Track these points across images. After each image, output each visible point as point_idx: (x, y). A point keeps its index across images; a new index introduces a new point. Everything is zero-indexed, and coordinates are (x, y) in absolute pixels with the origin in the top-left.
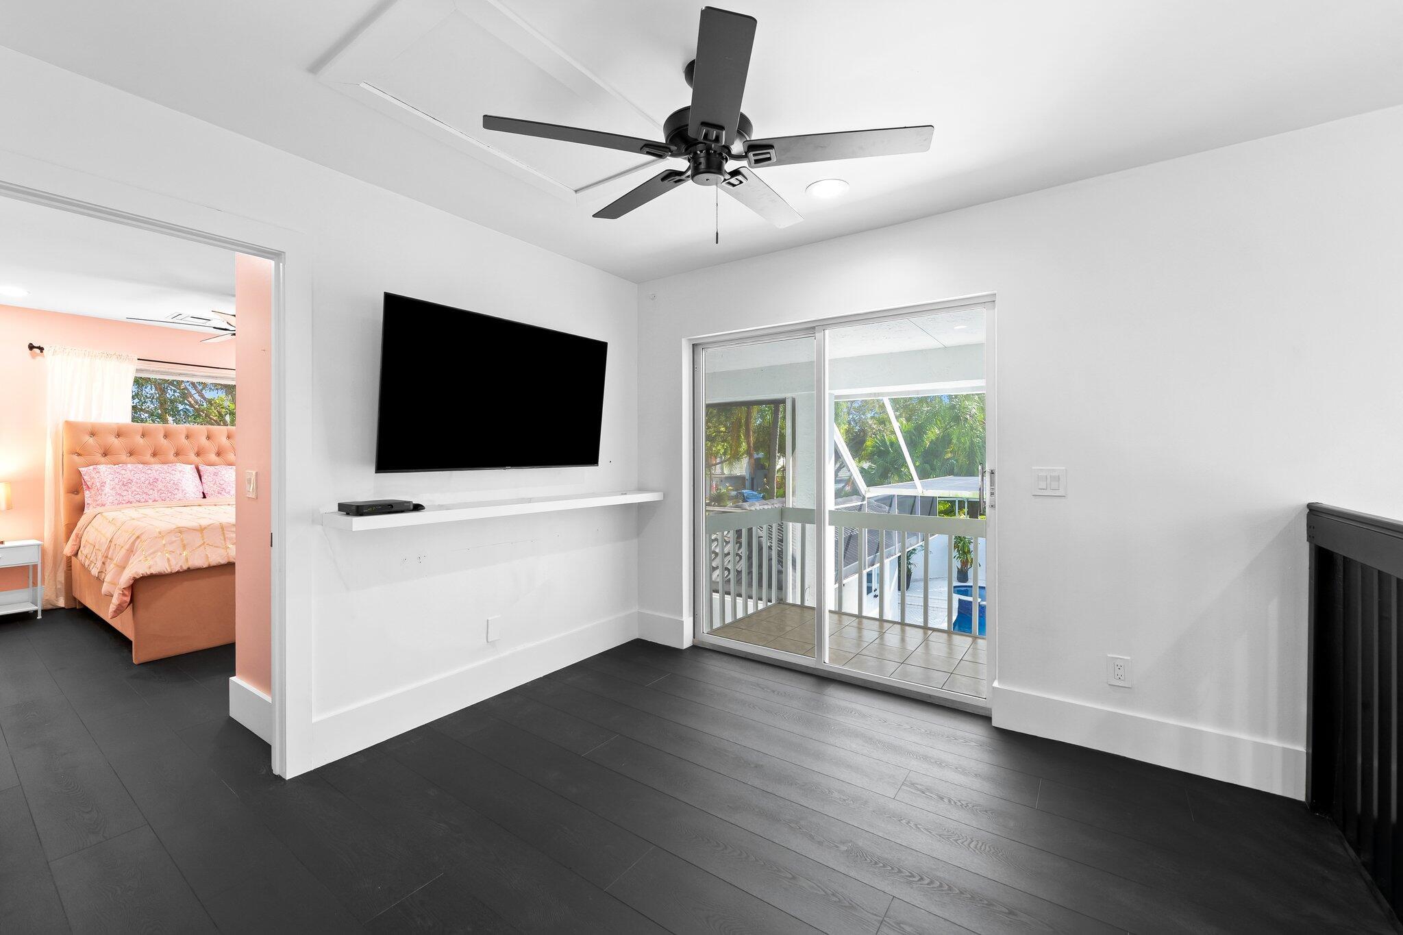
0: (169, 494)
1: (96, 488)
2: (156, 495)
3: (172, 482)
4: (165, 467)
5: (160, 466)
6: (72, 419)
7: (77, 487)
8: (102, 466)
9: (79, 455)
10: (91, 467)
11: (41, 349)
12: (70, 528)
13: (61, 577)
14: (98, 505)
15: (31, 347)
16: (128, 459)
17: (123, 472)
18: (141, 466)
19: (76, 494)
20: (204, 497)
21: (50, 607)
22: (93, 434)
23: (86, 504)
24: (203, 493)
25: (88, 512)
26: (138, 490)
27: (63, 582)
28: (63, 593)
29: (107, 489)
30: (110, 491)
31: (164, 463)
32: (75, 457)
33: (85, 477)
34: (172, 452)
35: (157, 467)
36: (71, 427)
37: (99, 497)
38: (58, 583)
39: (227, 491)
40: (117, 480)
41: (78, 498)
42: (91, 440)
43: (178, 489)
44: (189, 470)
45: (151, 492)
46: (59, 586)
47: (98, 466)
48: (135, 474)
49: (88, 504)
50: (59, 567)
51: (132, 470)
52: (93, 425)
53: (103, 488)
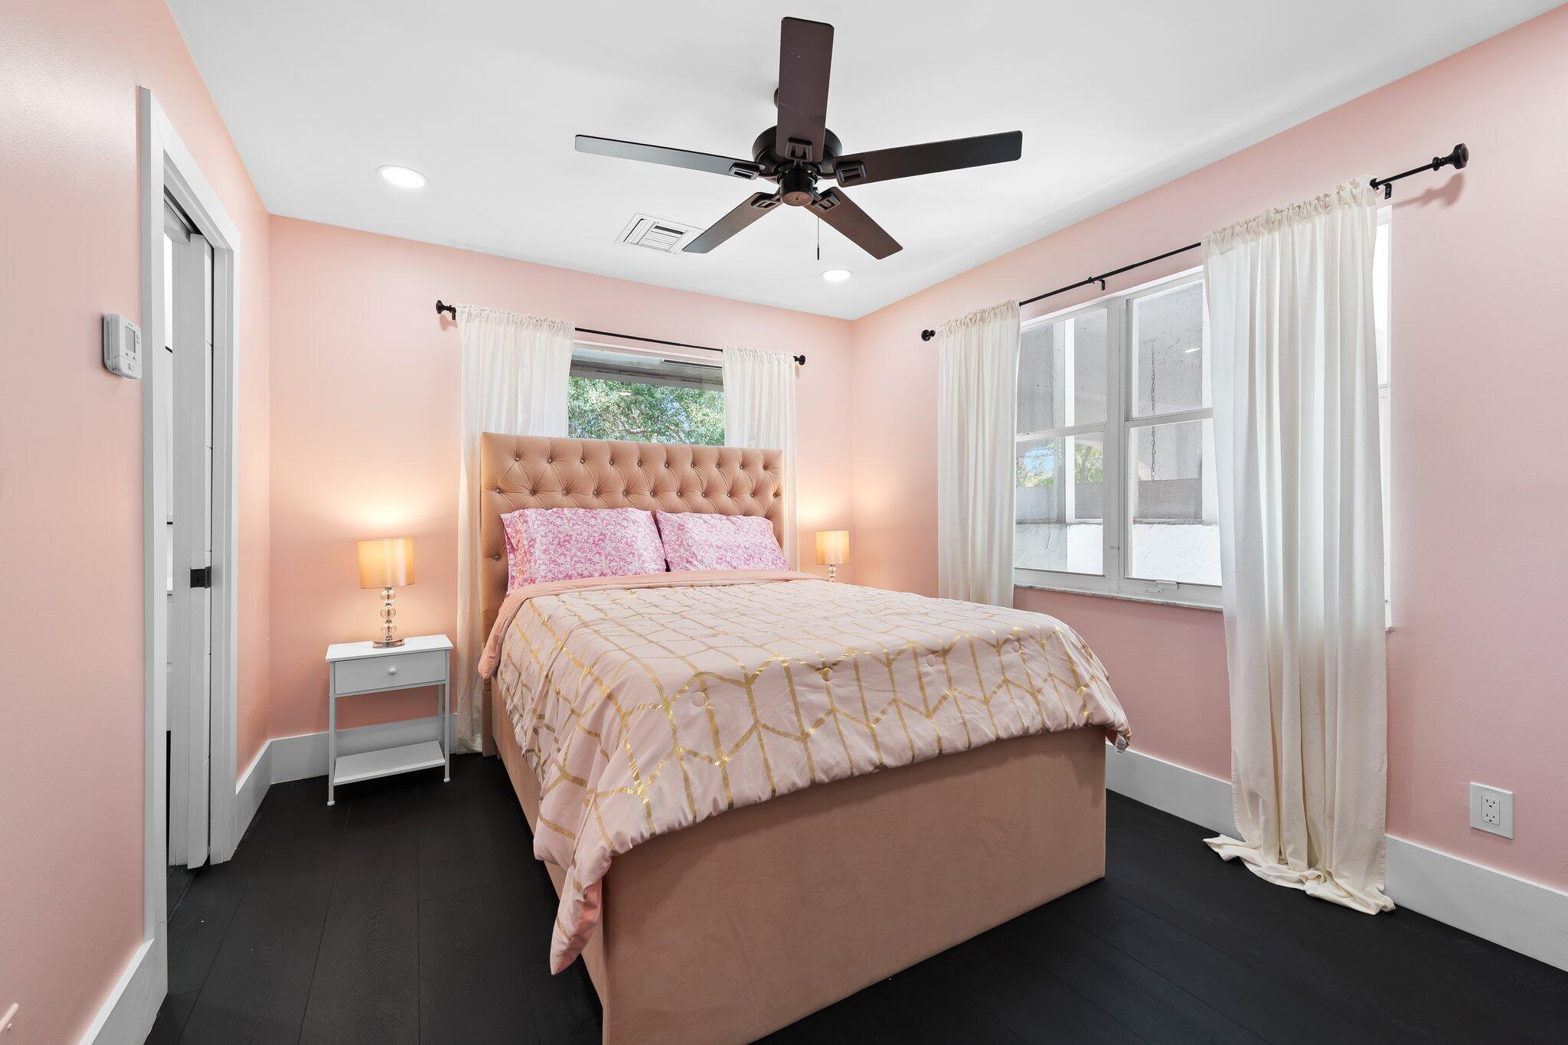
0: (622, 563)
1: (523, 551)
2: (603, 565)
3: (624, 541)
4: (614, 513)
5: (607, 511)
6: (492, 430)
7: (498, 548)
8: (531, 510)
9: (501, 491)
10: (517, 513)
11: (452, 310)
12: (491, 616)
13: (478, 701)
14: (525, 580)
15: (440, 307)
16: (565, 498)
17: (558, 522)
18: (581, 511)
19: (498, 559)
20: (668, 570)
21: (463, 751)
22: (518, 456)
23: (510, 576)
24: (666, 561)
25: (514, 592)
26: (579, 554)
27: (481, 708)
28: (481, 729)
29: (538, 551)
30: (543, 556)
31: (613, 507)
32: (496, 495)
33: (509, 530)
34: (622, 489)
35: (604, 513)
36: (492, 441)
37: (527, 566)
38: (474, 711)
39: (699, 558)
40: (550, 535)
41: (499, 564)
42: (516, 466)
43: (633, 554)
44: (643, 517)
45: (597, 558)
46: (476, 716)
47: (525, 511)
48: (574, 525)
49: (513, 577)
50: (476, 682)
51: (570, 518)
52: (519, 440)
53: (532, 550)
